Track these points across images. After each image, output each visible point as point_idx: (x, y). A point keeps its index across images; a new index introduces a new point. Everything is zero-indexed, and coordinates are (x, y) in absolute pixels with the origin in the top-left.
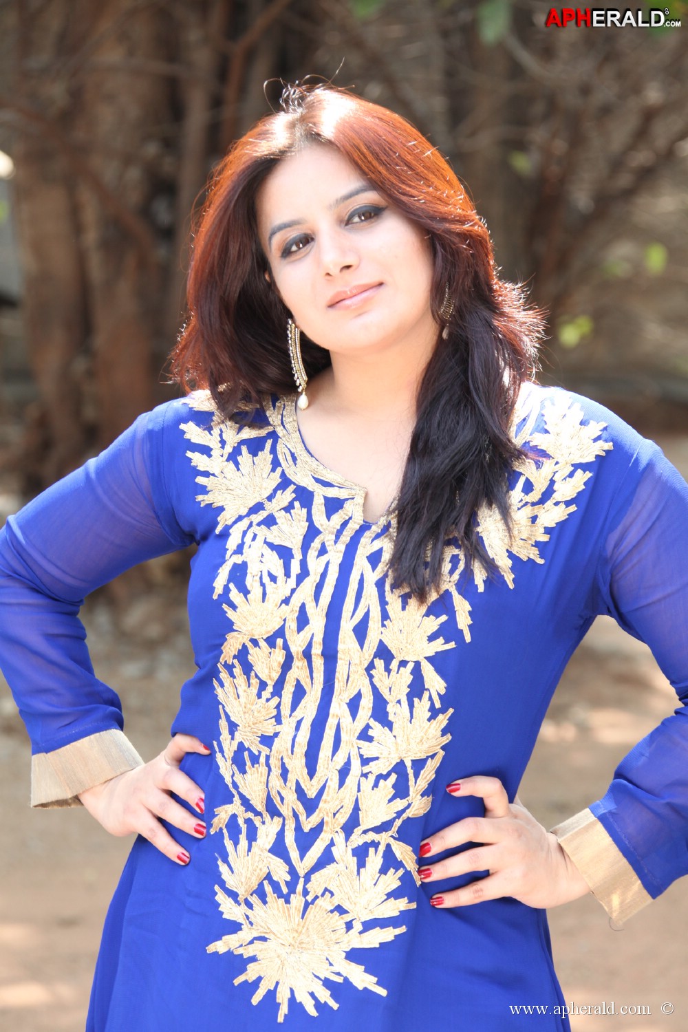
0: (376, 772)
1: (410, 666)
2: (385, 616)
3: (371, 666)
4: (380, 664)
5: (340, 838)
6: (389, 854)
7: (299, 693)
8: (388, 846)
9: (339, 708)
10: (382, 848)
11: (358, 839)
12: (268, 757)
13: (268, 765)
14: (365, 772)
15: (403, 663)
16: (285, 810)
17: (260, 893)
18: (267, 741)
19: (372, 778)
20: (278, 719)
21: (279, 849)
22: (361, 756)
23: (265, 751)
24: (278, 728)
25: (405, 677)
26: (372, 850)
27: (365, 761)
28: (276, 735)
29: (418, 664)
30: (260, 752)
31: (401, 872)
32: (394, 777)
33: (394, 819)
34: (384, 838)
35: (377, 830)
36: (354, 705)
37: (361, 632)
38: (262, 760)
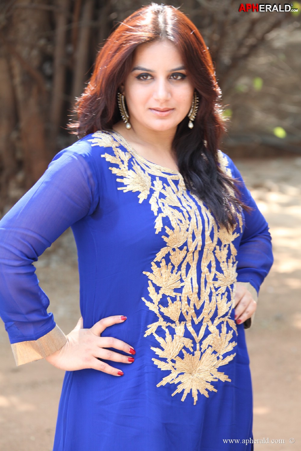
0: (221, 293)
1: (227, 246)
2: (219, 228)
3: (215, 249)
4: (218, 247)
5: (210, 323)
6: (228, 325)
7: (188, 267)
8: (227, 322)
9: (204, 269)
10: (225, 323)
11: (217, 322)
12: (180, 297)
13: (181, 300)
14: (217, 294)
15: (225, 246)
16: (188, 318)
17: (181, 355)
18: (179, 290)
19: (220, 295)
20: (182, 281)
21: (187, 334)
22: (215, 287)
23: (178, 295)
24: (182, 284)
25: (225, 252)
26: (222, 325)
27: (216, 289)
28: (183, 287)
29: (229, 245)
30: (176, 296)
31: (232, 331)
32: (226, 293)
33: (229, 310)
34: (226, 318)
35: (223, 316)
36: (209, 266)
37: (212, 236)
38: (178, 299)
